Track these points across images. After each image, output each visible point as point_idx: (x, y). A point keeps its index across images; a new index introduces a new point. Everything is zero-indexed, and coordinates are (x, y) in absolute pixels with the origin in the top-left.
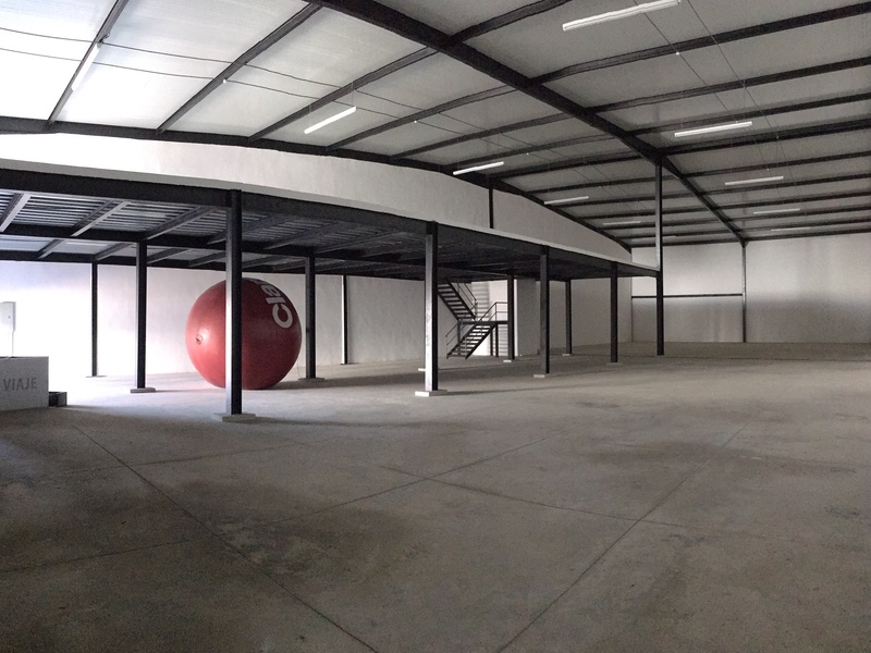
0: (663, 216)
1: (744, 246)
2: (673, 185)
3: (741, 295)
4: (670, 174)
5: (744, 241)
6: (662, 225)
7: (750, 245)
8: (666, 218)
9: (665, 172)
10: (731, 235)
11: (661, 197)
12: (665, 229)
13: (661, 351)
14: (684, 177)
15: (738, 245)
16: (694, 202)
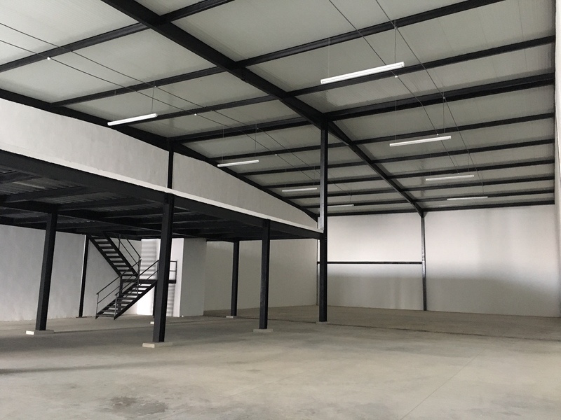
0: (329, 186)
1: (423, 217)
2: (340, 154)
3: (421, 263)
4: (338, 141)
5: (423, 212)
6: (327, 195)
7: (430, 216)
8: (331, 188)
9: (332, 139)
10: (409, 205)
11: (327, 166)
12: (330, 200)
13: (323, 317)
14: (355, 145)
15: (417, 216)
16: (367, 171)
